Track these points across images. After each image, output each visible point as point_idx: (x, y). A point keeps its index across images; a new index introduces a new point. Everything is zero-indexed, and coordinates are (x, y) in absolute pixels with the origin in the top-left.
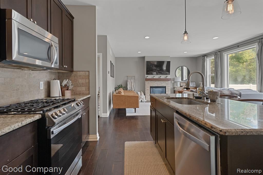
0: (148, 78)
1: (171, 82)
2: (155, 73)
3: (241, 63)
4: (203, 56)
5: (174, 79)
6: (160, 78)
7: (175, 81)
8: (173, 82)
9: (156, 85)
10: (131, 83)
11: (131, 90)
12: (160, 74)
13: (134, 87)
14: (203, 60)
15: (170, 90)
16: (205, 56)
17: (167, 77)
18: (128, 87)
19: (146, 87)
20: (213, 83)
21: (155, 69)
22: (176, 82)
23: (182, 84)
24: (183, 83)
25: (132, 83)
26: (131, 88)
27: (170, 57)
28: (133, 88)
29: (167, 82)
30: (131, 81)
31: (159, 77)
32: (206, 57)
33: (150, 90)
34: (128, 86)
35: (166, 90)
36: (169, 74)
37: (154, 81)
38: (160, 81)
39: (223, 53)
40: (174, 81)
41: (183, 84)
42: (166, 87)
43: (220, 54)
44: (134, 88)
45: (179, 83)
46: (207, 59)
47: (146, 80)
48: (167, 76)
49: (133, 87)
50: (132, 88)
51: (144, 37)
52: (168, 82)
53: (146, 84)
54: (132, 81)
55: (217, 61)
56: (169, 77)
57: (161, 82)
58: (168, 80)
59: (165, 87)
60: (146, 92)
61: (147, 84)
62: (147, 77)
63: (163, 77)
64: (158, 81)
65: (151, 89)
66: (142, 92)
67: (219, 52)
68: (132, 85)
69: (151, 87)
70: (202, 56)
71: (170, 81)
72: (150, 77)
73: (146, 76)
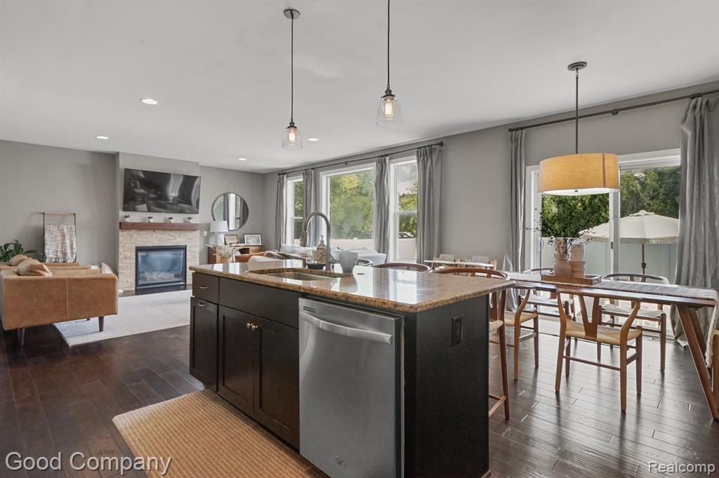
0: (127, 220)
1: (201, 234)
2: (144, 207)
3: (336, 195)
4: (279, 174)
5: (208, 227)
6: (170, 223)
7: (211, 231)
8: (205, 233)
9: (157, 243)
10: (59, 238)
11: (61, 261)
12: (163, 210)
13: (75, 251)
14: (279, 182)
15: (198, 256)
16: (283, 173)
17: (192, 221)
18: (46, 251)
19: (121, 249)
20: (297, 237)
21: (143, 196)
22: (214, 233)
23: (230, 239)
24: (231, 237)
25: (63, 236)
26: (60, 254)
27: (200, 164)
28: (69, 255)
29: (189, 235)
30: (62, 230)
31: (165, 220)
32: (285, 176)
33: (134, 257)
34: (47, 247)
35: (188, 257)
36: (198, 213)
37: (149, 232)
38: (169, 232)
39: (321, 173)
40: (208, 230)
41: (232, 239)
42: (188, 249)
43: (315, 175)
44: (72, 253)
45: (222, 237)
46: (288, 182)
47: (120, 228)
48: (190, 218)
49: (68, 251)
50: (65, 254)
51: (141, 100)
52: (194, 233)
53: (121, 239)
54: (65, 230)
55: (308, 188)
56: (195, 219)
57: (172, 233)
58: (192, 228)
59: (184, 248)
60: (120, 264)
61: (125, 241)
62: (126, 217)
63: (177, 219)
64: (162, 232)
65: (139, 254)
66: (104, 264)
67: (313, 169)
68: (63, 243)
69: (138, 249)
70: (277, 174)
71: (198, 231)
72: (134, 217)
73: (122, 214)
